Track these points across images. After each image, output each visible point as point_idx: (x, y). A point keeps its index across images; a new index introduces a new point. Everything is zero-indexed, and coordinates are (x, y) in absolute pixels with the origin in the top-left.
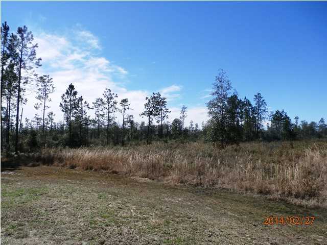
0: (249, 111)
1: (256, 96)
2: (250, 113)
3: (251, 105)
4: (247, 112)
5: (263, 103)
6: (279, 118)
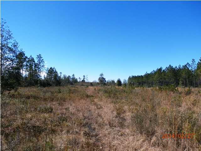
0: (32, 65)
1: (38, 56)
2: (33, 67)
3: (34, 62)
5: (42, 61)
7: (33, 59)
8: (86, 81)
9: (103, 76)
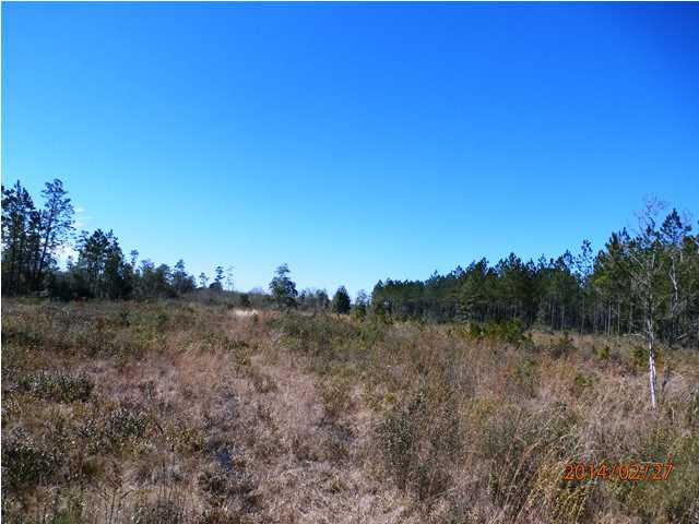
1: (49, 185)
2: (26, 225)
3: (30, 205)
5: (67, 206)
6: (98, 246)
7: (26, 195)
8: (225, 287)
9: (287, 275)
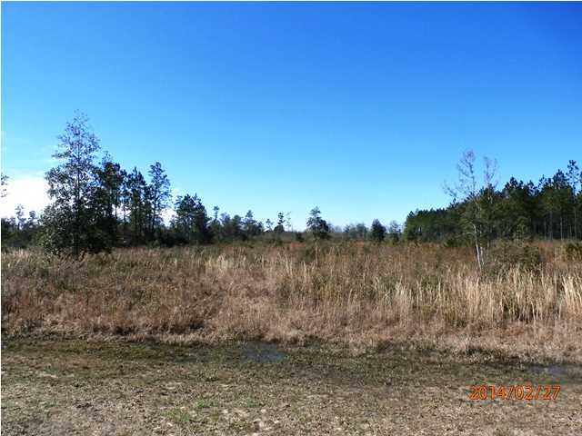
0: (139, 193)
1: (153, 167)
2: (142, 196)
3: (143, 183)
4: (136, 194)
5: (165, 180)
6: (189, 207)
7: (141, 177)
8: (286, 228)
9: (319, 215)
